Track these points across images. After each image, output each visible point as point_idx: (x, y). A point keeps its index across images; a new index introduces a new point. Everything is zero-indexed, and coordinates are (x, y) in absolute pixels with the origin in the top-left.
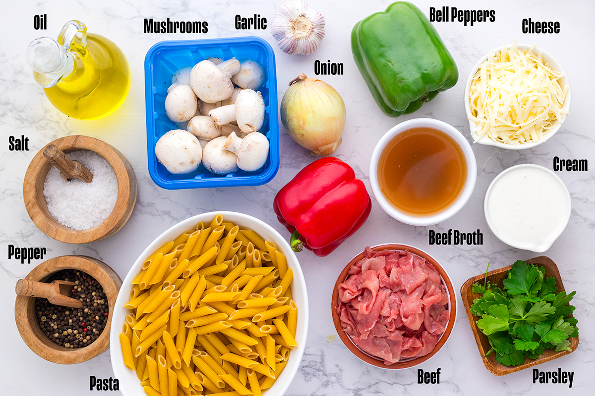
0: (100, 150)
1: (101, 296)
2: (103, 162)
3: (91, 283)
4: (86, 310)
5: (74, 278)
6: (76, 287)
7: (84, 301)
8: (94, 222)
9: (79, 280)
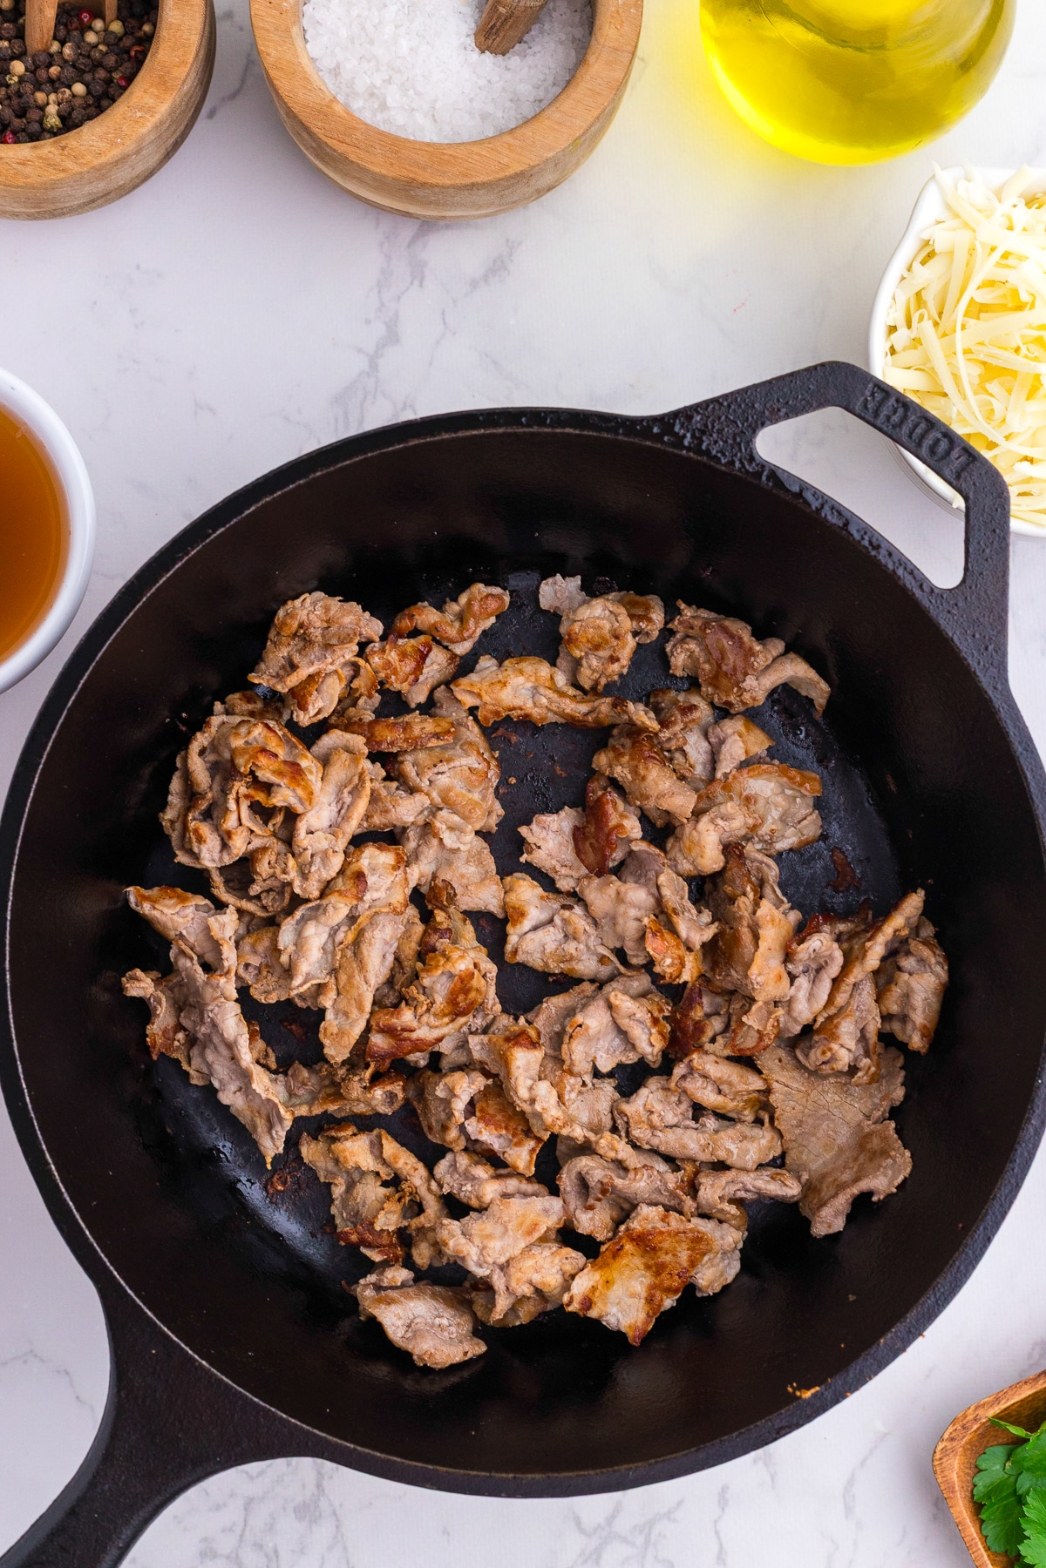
0: (598, 67)
1: (70, 114)
2: (554, 84)
3: (116, 76)
4: (18, 67)
5: (132, 15)
6: (98, 24)
7: (51, 55)
8: (336, 72)
9: (126, 33)
